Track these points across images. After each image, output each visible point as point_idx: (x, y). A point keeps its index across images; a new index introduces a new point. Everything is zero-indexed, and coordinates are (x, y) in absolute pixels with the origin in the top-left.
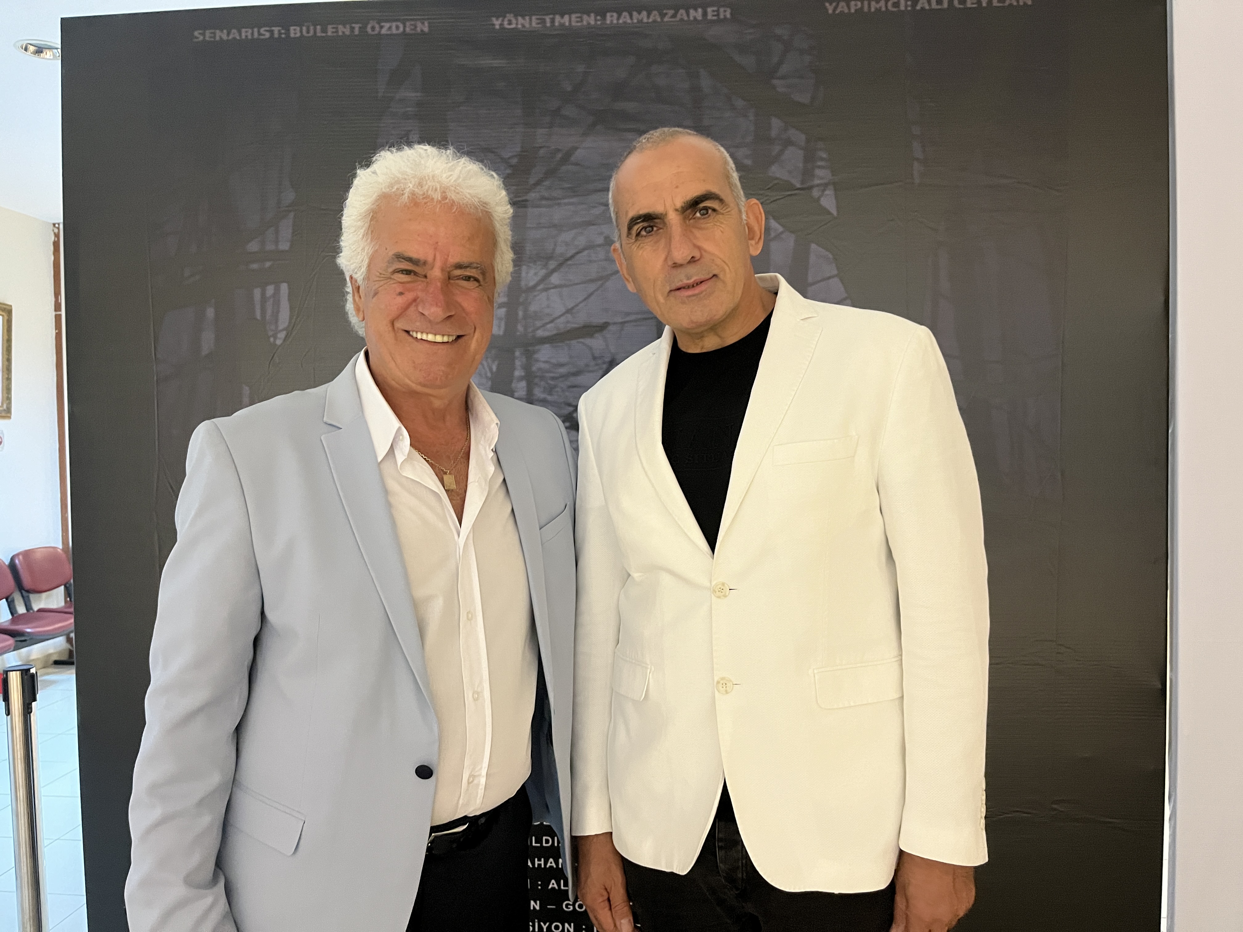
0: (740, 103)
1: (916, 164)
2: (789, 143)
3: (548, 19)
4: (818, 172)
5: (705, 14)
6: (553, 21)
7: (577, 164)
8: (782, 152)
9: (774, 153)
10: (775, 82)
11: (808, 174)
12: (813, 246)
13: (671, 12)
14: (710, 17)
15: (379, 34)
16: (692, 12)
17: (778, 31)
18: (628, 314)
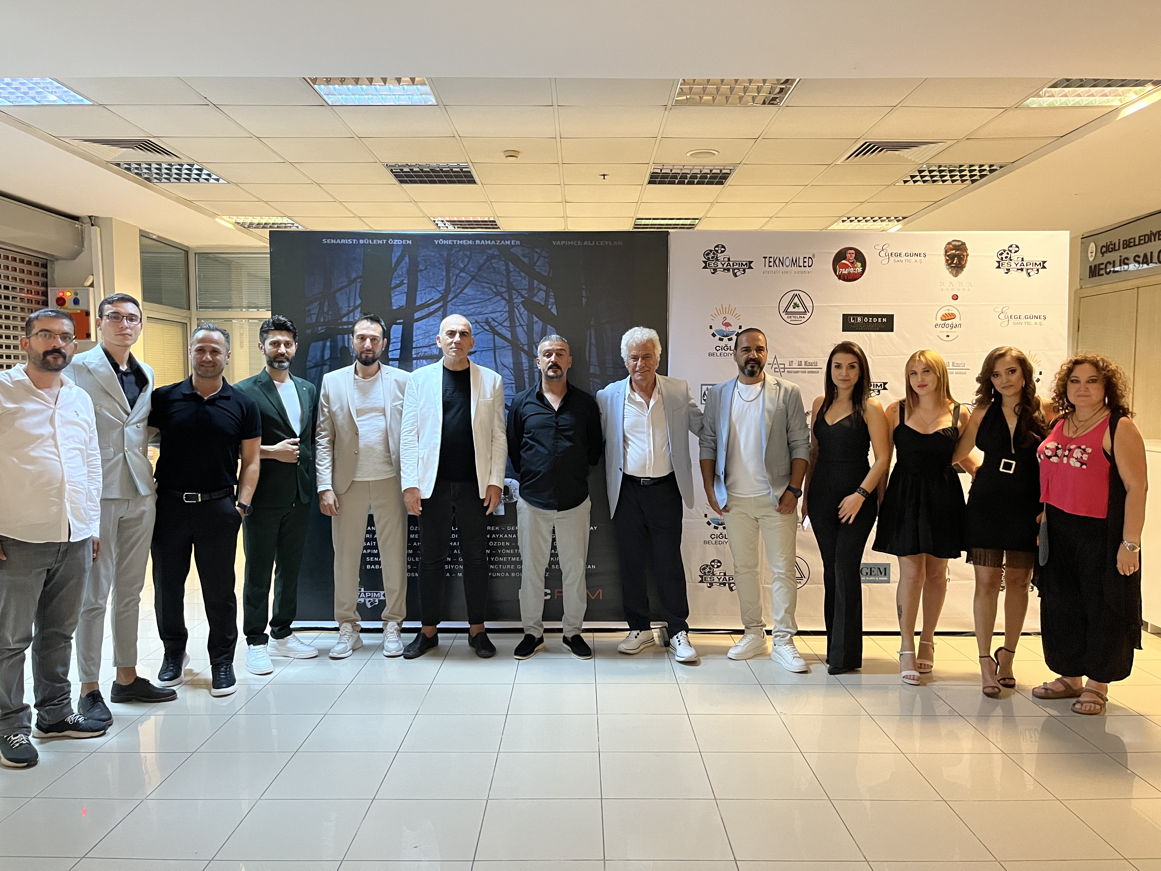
0: (523, 274)
1: (584, 298)
2: (540, 289)
3: (455, 241)
4: (550, 300)
5: (511, 243)
6: (457, 242)
7: (465, 294)
8: (537, 292)
9: (535, 293)
10: (535, 267)
11: (546, 300)
12: (548, 326)
13: (499, 241)
14: (513, 244)
15: (393, 244)
16: (506, 242)
17: (537, 250)
18: (484, 348)
